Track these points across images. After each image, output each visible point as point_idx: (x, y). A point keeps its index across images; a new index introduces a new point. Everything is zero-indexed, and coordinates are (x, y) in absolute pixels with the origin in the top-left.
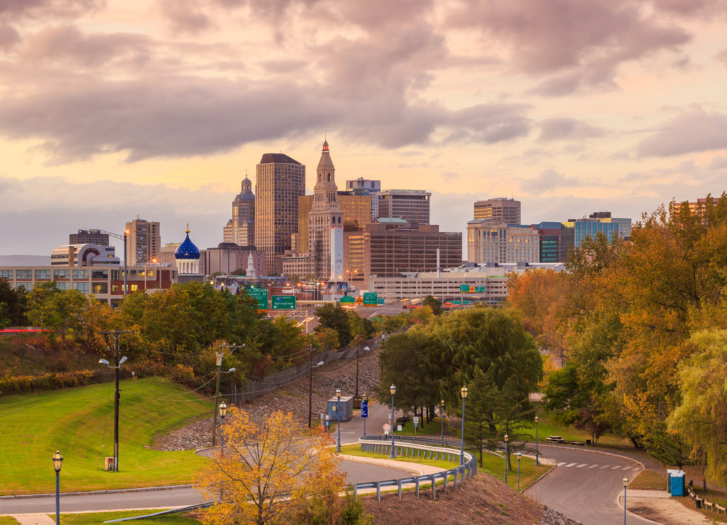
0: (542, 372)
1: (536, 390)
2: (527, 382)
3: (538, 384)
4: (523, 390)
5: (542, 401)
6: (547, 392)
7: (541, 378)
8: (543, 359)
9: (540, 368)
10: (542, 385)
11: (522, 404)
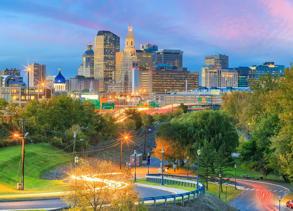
0: (238, 143)
1: (236, 152)
2: (231, 147)
3: (236, 148)
4: (229, 152)
5: (239, 157)
6: (241, 153)
7: (238, 146)
8: (239, 136)
9: (237, 141)
10: (238, 149)
11: (228, 159)
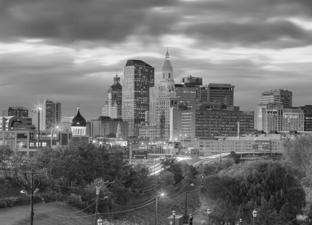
0: (305, 202)
1: (302, 213)
2: (295, 208)
3: (303, 209)
4: (293, 213)
5: (306, 220)
6: (309, 215)
7: (305, 206)
8: (306, 193)
9: (304, 199)
10: (305, 210)
11: (292, 222)
